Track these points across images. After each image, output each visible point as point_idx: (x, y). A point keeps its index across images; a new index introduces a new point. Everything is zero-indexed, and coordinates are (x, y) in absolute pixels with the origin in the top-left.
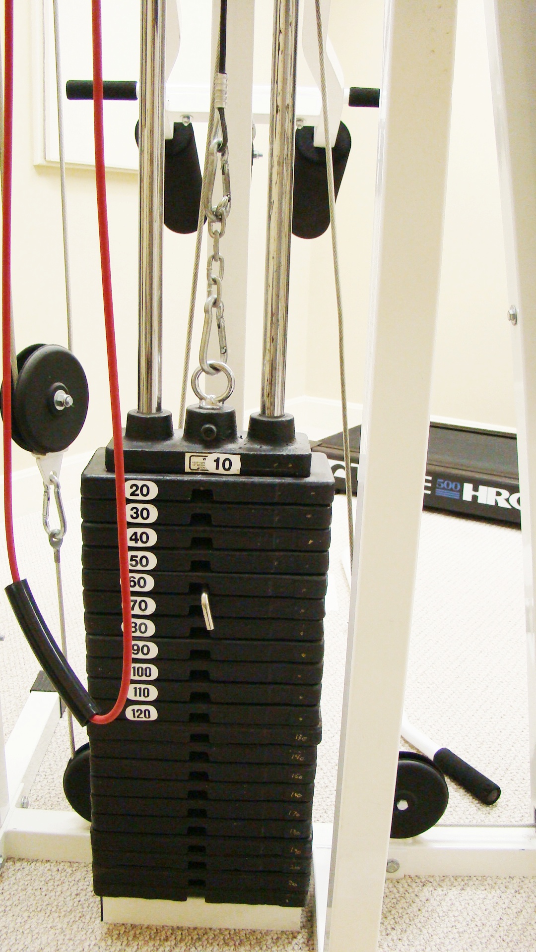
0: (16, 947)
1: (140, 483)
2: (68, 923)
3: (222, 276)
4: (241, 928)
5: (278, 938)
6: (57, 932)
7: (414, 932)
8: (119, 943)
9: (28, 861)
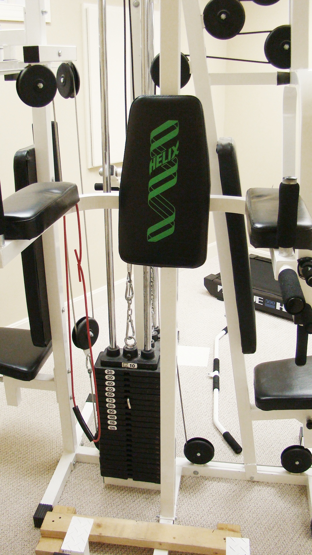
0: (78, 489)
1: (110, 370)
2: (94, 483)
3: (131, 314)
4: (145, 488)
5: (156, 492)
6: (91, 485)
7: (198, 494)
8: (108, 490)
9: (83, 463)
